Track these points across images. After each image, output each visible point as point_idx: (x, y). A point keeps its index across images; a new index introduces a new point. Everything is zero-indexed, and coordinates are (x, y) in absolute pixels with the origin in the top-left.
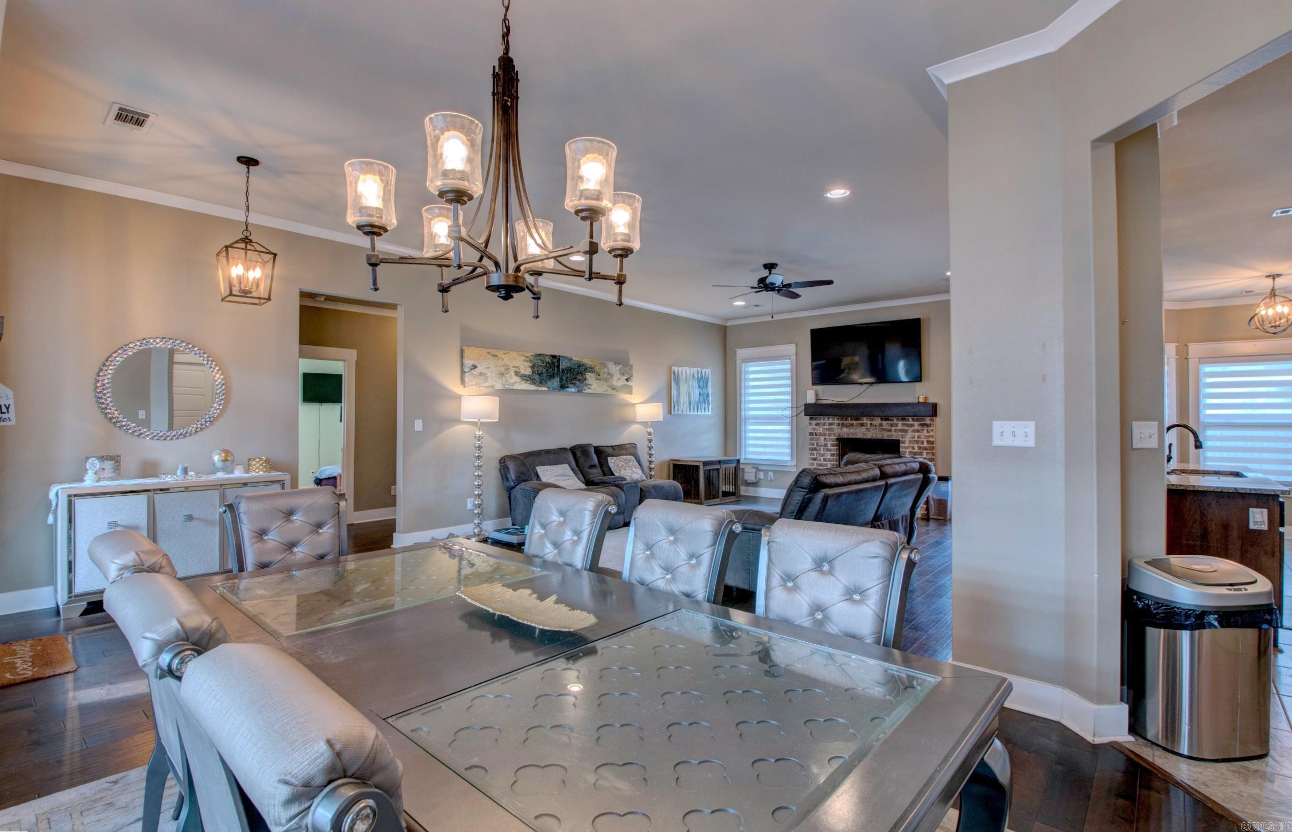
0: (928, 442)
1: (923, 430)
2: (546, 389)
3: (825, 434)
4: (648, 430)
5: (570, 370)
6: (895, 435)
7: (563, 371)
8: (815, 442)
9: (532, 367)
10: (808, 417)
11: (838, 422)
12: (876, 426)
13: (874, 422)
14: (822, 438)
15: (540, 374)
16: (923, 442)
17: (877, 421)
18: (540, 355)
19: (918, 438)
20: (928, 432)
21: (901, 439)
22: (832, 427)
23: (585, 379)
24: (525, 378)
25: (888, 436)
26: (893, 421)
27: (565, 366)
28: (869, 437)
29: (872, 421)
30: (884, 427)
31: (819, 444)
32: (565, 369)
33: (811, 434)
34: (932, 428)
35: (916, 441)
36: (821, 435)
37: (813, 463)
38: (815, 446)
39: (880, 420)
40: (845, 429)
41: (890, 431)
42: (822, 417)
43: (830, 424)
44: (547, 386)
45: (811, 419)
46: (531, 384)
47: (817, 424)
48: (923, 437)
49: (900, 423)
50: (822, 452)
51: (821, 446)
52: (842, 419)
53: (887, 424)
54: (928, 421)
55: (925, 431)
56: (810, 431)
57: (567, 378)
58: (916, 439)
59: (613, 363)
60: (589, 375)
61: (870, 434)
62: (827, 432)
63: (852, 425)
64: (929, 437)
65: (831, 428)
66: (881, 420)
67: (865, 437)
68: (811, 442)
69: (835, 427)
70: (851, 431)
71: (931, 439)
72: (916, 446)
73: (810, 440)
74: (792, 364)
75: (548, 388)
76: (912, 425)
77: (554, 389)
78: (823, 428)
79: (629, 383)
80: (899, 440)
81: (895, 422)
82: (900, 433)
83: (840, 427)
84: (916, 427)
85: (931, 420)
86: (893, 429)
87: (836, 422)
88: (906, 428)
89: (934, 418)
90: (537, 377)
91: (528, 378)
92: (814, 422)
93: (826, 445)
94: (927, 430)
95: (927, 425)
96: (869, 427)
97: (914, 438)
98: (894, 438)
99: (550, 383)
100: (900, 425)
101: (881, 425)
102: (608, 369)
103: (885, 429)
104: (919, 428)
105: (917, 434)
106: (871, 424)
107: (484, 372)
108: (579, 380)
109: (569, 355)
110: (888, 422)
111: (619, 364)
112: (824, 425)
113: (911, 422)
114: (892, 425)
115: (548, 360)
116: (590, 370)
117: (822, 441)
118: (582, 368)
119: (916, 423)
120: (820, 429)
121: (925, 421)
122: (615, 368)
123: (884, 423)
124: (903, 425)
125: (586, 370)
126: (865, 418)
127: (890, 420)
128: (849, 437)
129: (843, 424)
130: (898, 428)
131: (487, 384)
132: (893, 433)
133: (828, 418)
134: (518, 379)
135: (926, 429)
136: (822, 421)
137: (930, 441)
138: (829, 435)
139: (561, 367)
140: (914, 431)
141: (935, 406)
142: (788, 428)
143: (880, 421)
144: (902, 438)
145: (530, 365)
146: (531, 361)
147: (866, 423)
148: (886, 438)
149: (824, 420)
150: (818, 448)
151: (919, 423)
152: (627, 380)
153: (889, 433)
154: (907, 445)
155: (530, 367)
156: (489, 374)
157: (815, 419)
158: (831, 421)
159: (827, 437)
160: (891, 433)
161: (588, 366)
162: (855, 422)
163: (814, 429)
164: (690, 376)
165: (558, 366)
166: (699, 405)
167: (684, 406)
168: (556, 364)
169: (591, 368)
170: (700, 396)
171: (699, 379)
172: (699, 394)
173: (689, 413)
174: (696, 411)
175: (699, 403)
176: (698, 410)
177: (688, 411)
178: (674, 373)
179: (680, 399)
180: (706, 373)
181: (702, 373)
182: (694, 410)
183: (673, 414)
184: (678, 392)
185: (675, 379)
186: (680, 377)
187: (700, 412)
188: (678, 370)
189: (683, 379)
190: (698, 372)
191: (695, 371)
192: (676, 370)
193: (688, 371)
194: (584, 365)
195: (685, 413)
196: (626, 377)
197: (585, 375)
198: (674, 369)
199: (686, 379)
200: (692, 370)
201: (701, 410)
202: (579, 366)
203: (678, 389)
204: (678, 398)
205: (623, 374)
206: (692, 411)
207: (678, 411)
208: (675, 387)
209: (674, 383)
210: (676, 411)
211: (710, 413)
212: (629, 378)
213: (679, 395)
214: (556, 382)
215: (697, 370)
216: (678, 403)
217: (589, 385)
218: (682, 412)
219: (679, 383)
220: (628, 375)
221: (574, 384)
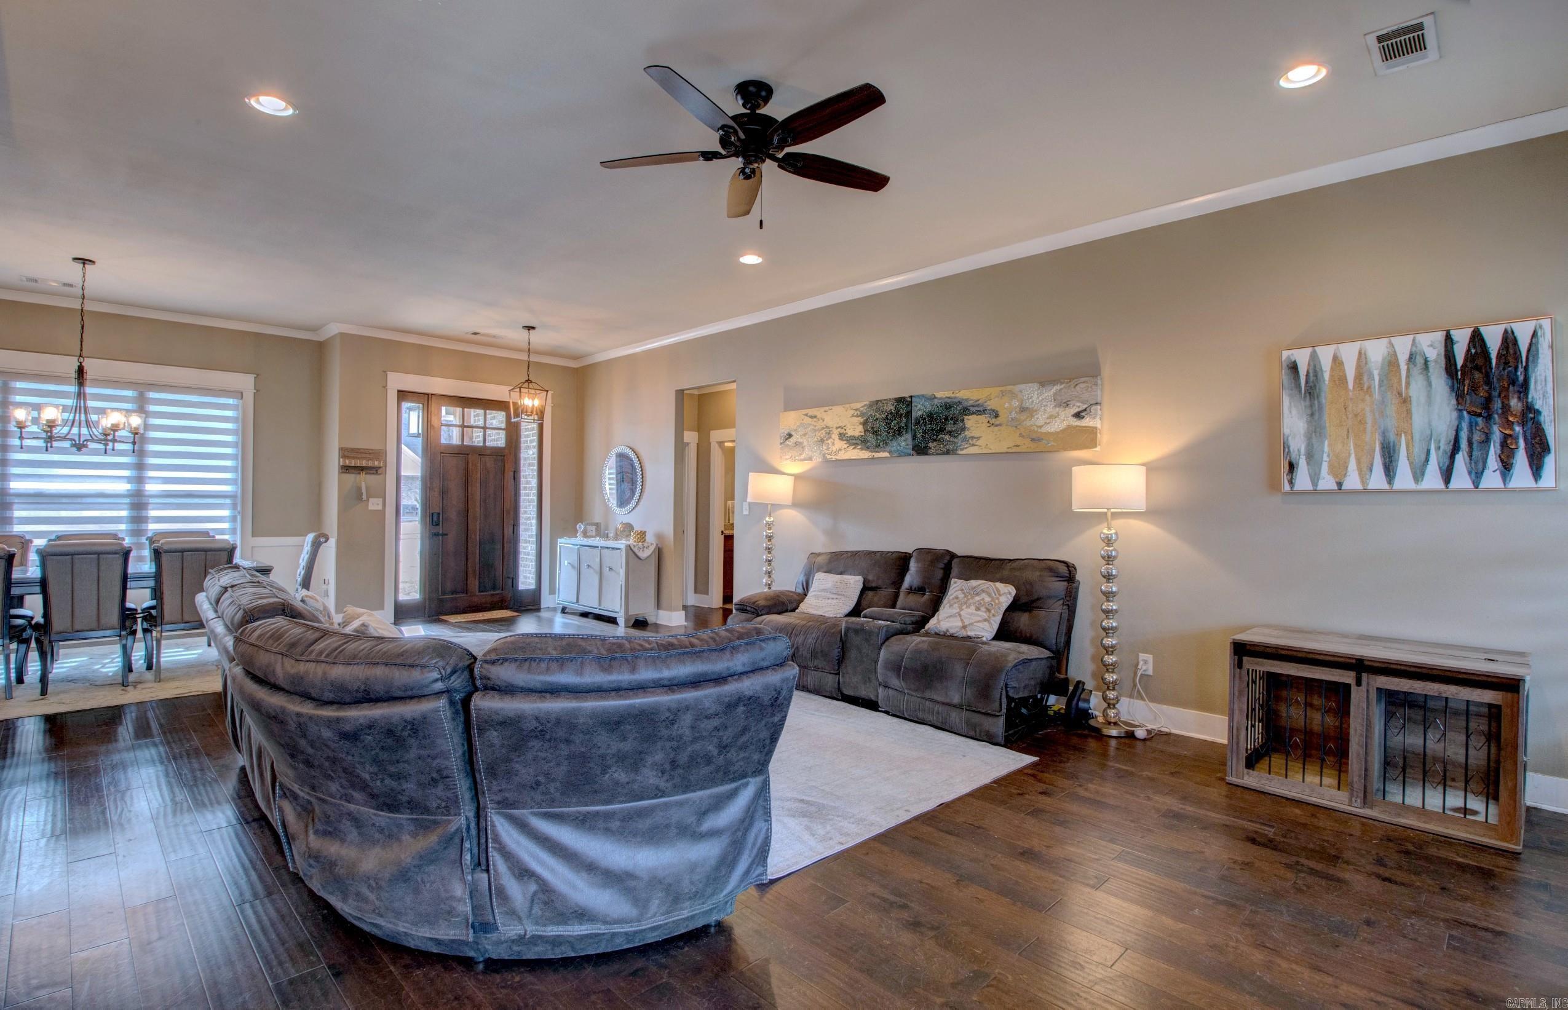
2: (887, 454)
5: (931, 417)
7: (918, 422)
9: (864, 424)
15: (875, 433)
18: (877, 402)
23: (963, 429)
24: (852, 441)
27: (921, 413)
32: (921, 416)
44: (888, 449)
46: (862, 449)
57: (924, 432)
59: (1036, 386)
60: (970, 421)
75: (890, 452)
77: (902, 454)
79: (1087, 422)
90: (871, 438)
91: (858, 442)
99: (892, 445)
102: (1022, 401)
107: (800, 440)
108: (950, 433)
109: (927, 392)
111: (1053, 382)
115: (891, 407)
116: (975, 410)
118: (955, 411)
122: (1039, 395)
125: (966, 411)
131: (803, 456)
134: (843, 444)
139: (914, 415)
145: (862, 420)
146: (862, 415)
152: (1078, 415)
155: (861, 423)
156: (805, 443)
161: (971, 402)
164: (1392, 363)
165: (909, 414)
166: (1461, 459)
167: (1352, 465)
168: (903, 412)
169: (978, 406)
170: (1465, 426)
171: (1460, 362)
172: (1460, 418)
173: (1385, 486)
174: (1432, 479)
175: (1456, 448)
176: (1447, 475)
177: (1377, 480)
178: (1294, 368)
179: (1323, 443)
180: (1509, 341)
181: (1477, 338)
182: (1418, 474)
183: (1286, 493)
184: (1309, 423)
185: (1298, 386)
186: (1327, 376)
187: (1461, 479)
188: (1314, 357)
189: (1343, 379)
190: (1449, 340)
191: (1431, 345)
192: (1302, 357)
193: (1376, 351)
194: (960, 403)
195: (1359, 486)
196: (1076, 410)
197: (963, 421)
198: (1288, 357)
199: (1359, 377)
200: (1403, 345)
201: (1477, 475)
202: (948, 407)
203: (1312, 415)
204: (1314, 441)
205: (1067, 405)
206: (1404, 479)
207: (1315, 483)
208: (1294, 412)
209: (1291, 396)
210: (1303, 481)
211: (1548, 479)
212: (1085, 410)
213: (1315, 431)
214: (905, 442)
215: (1440, 336)
216: (1310, 456)
217: (973, 438)
218: (1340, 484)
219: (1318, 397)
220: (1083, 403)
221: (940, 440)
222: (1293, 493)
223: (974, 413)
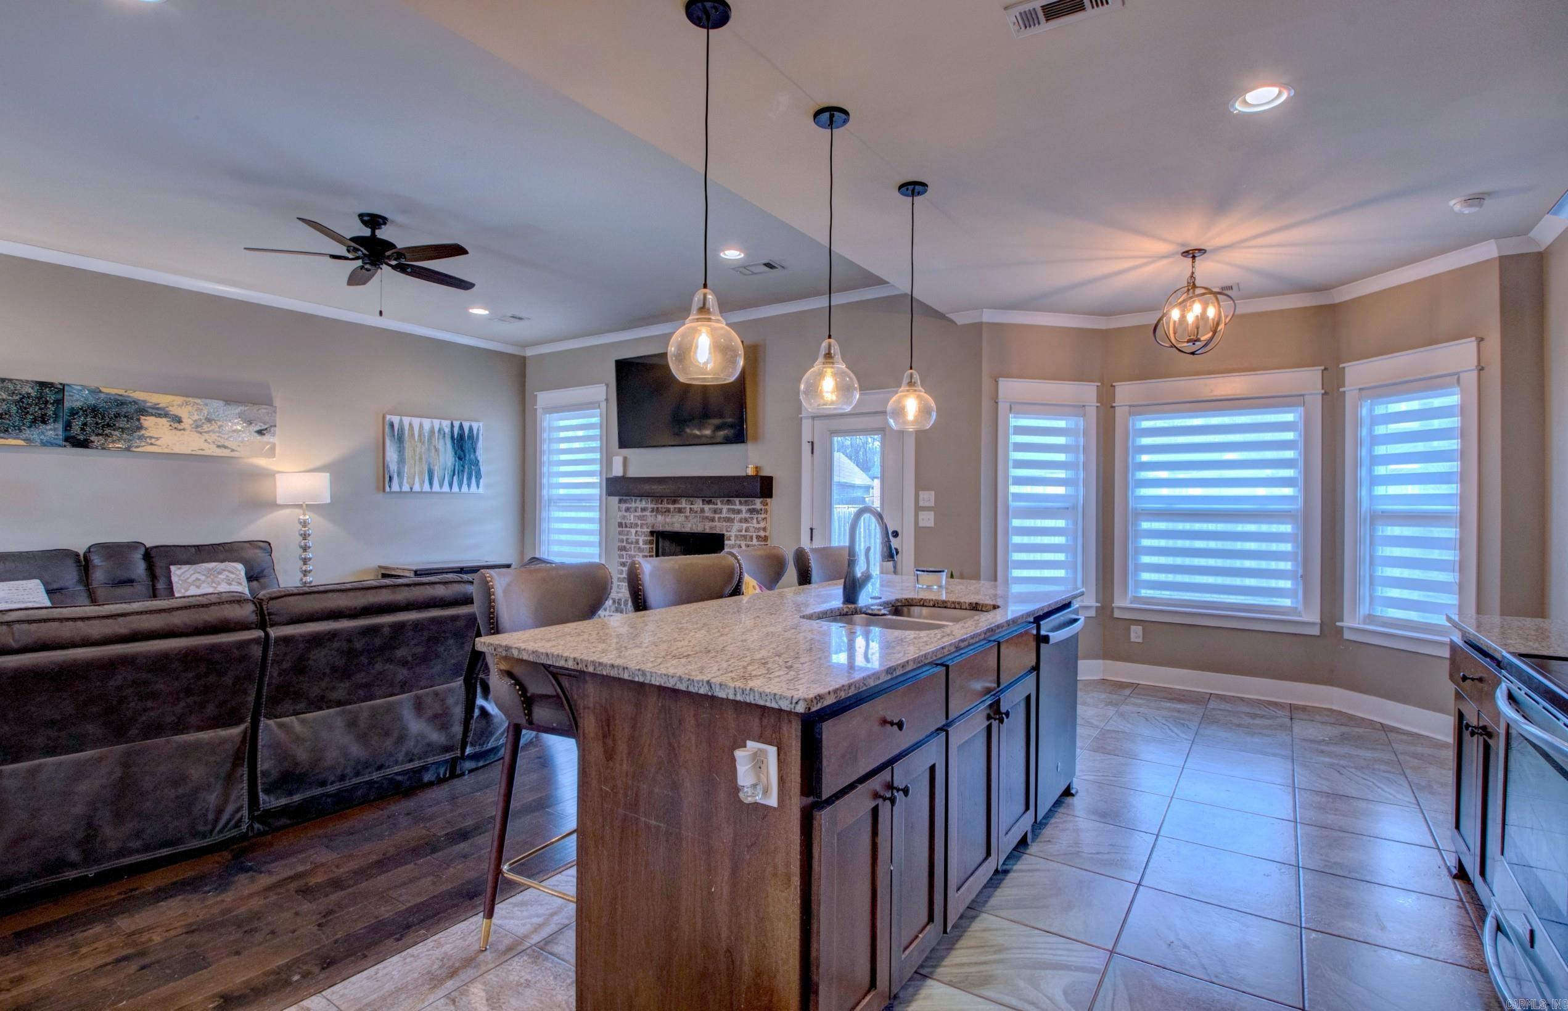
0: (758, 537)
1: (752, 518)
2: (19, 442)
3: (636, 525)
4: (301, 517)
5: (94, 410)
6: (718, 527)
7: (73, 413)
8: (625, 538)
10: (616, 499)
11: (653, 506)
12: (696, 512)
13: (694, 507)
14: (633, 531)
16: (751, 537)
17: (698, 504)
19: (746, 531)
20: (758, 523)
21: (725, 533)
22: (644, 514)
23: (140, 428)
25: (711, 528)
26: (717, 504)
27: (79, 403)
28: (687, 529)
29: (692, 504)
30: (706, 515)
31: (630, 541)
32: (80, 408)
33: (620, 525)
34: (763, 516)
35: (744, 536)
36: (632, 525)
37: (622, 570)
38: (625, 544)
39: (701, 503)
40: (660, 518)
41: (713, 520)
42: (633, 498)
43: (643, 510)
44: (22, 436)
45: (620, 501)
47: (627, 510)
48: (752, 529)
49: (725, 508)
50: (633, 553)
51: (632, 543)
52: (657, 502)
53: (710, 509)
54: (758, 503)
55: (755, 521)
56: (619, 521)
57: (84, 424)
58: (743, 533)
59: (222, 403)
60: (148, 421)
61: (690, 525)
62: (639, 522)
63: (668, 511)
64: (759, 529)
65: (644, 516)
66: (703, 504)
67: (683, 530)
68: (621, 537)
69: (648, 513)
70: (668, 520)
71: (762, 534)
72: (743, 543)
73: (620, 533)
74: (601, 416)
75: (26, 440)
76: (739, 512)
77: (46, 444)
78: (634, 516)
79: (267, 438)
80: (723, 535)
81: (719, 506)
82: (725, 524)
83: (654, 513)
84: (744, 515)
85: (761, 503)
86: (717, 516)
87: (650, 506)
88: (732, 516)
89: (769, 500)
92: (624, 506)
93: (637, 542)
94: (757, 518)
95: (758, 512)
96: (688, 514)
97: (741, 531)
98: (718, 531)
99: (27, 433)
100: (725, 511)
101: (702, 511)
102: (210, 413)
103: (707, 518)
104: (748, 515)
105: (745, 525)
106: (690, 508)
108: (121, 429)
109: (88, 383)
110: (711, 506)
111: (240, 403)
112: (636, 511)
113: (738, 507)
114: (715, 512)
115: (27, 389)
116: (154, 411)
117: (633, 537)
118: (129, 409)
119: (744, 508)
120: (631, 518)
121: (755, 504)
122: (225, 410)
123: (707, 507)
124: (729, 510)
125: (143, 411)
126: (683, 500)
127: (714, 504)
128: (665, 529)
129: (658, 508)
130: (722, 516)
132: (717, 523)
133: (641, 500)
135: (755, 516)
136: (633, 505)
137: (760, 537)
138: (642, 527)
139: (67, 404)
140: (741, 521)
141: (769, 480)
142: (595, 515)
143: (701, 505)
144: (727, 531)
147: (685, 508)
148: (708, 531)
149: (635, 502)
150: (628, 546)
151: (747, 507)
152: (260, 432)
153: (711, 523)
154: (732, 542)
157: (625, 501)
158: (643, 504)
159: (639, 529)
160: (714, 524)
161: (147, 404)
162: (671, 506)
163: (624, 517)
164: (432, 431)
165: (59, 402)
166: (455, 478)
167: (417, 479)
168: (51, 398)
169: (158, 409)
170: (457, 464)
171: (456, 436)
172: (455, 461)
173: (429, 490)
174: (446, 488)
175: (454, 475)
176: (451, 485)
177: (427, 488)
178: (392, 425)
179: (404, 467)
180: (471, 429)
181: (461, 427)
182: (441, 485)
183: (388, 492)
184: (399, 456)
185: (394, 436)
186: (406, 432)
187: (455, 489)
188: (401, 421)
189: (413, 435)
190: (452, 426)
191: (446, 424)
192: (396, 420)
193: (427, 423)
194: (135, 402)
195: (419, 490)
196: (258, 428)
197: (139, 420)
198: (390, 419)
199: (420, 435)
200: (436, 423)
201: (460, 486)
202: (121, 403)
203: (400, 452)
204: (401, 465)
205: (250, 423)
206: (436, 487)
207: (401, 487)
208: (392, 449)
209: (391, 440)
210: (395, 487)
211: (481, 490)
212: (266, 429)
213: (401, 461)
214: (53, 431)
215: (449, 422)
216: (399, 474)
217: (151, 438)
218: (411, 488)
219: (403, 442)
220: (265, 423)
221: (106, 435)
222: (391, 492)
223: (152, 415)
